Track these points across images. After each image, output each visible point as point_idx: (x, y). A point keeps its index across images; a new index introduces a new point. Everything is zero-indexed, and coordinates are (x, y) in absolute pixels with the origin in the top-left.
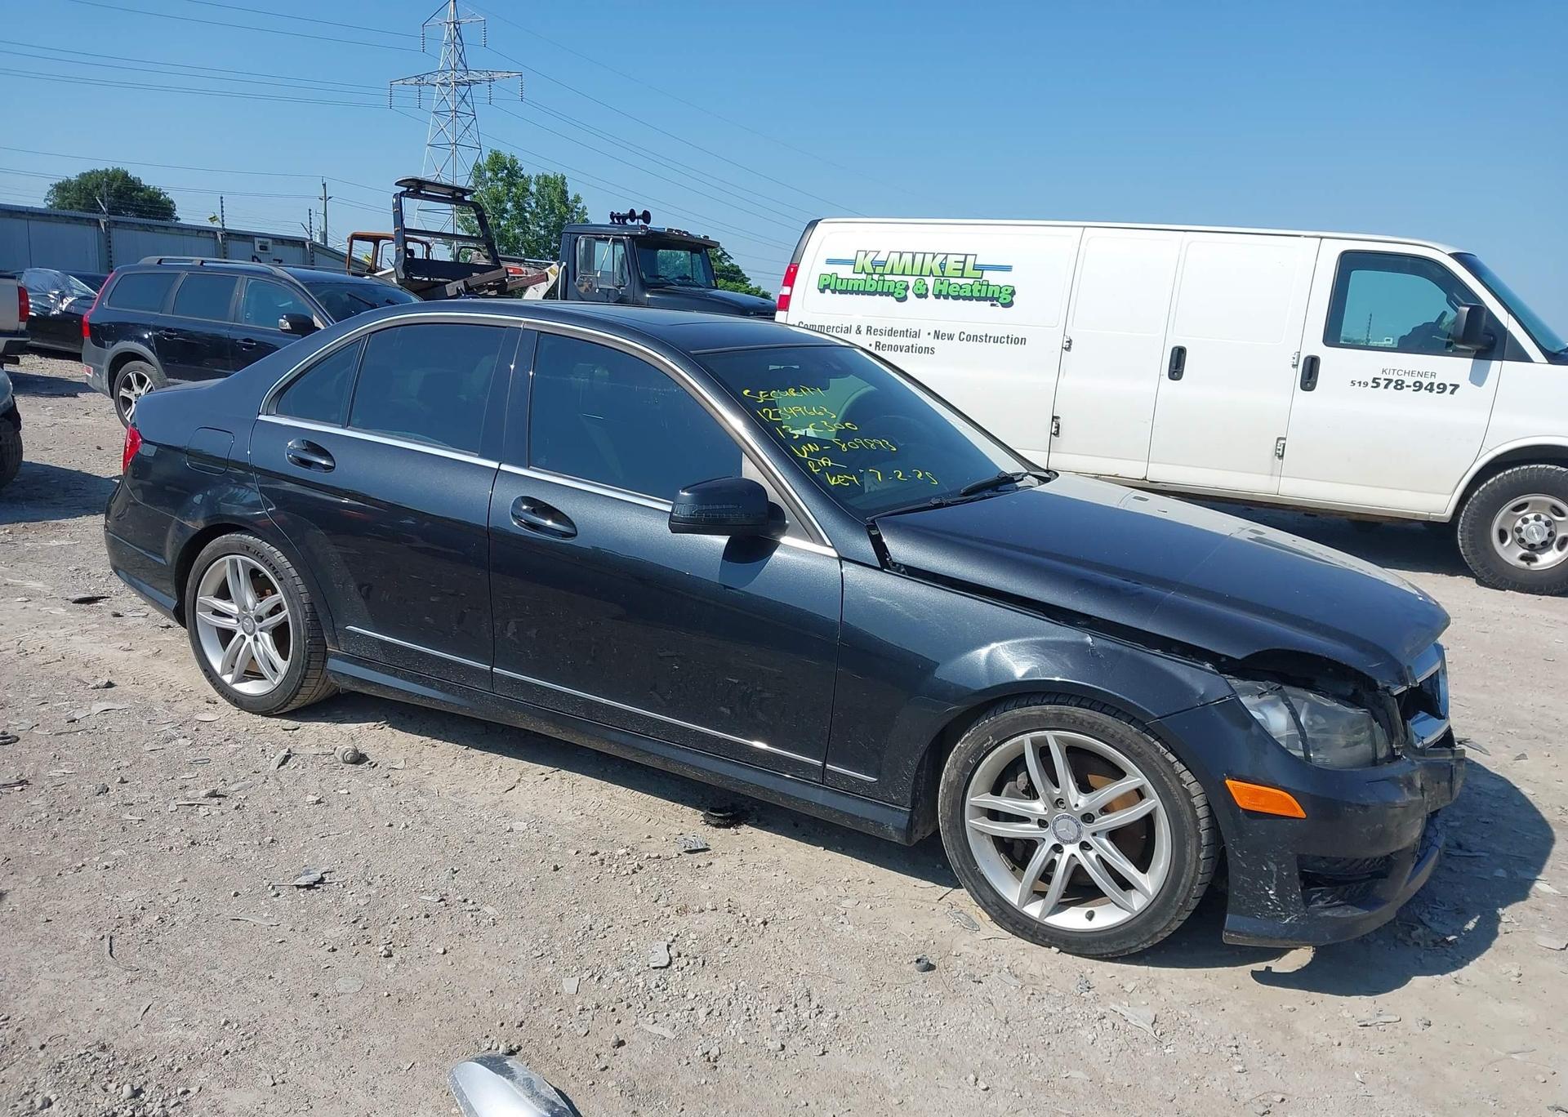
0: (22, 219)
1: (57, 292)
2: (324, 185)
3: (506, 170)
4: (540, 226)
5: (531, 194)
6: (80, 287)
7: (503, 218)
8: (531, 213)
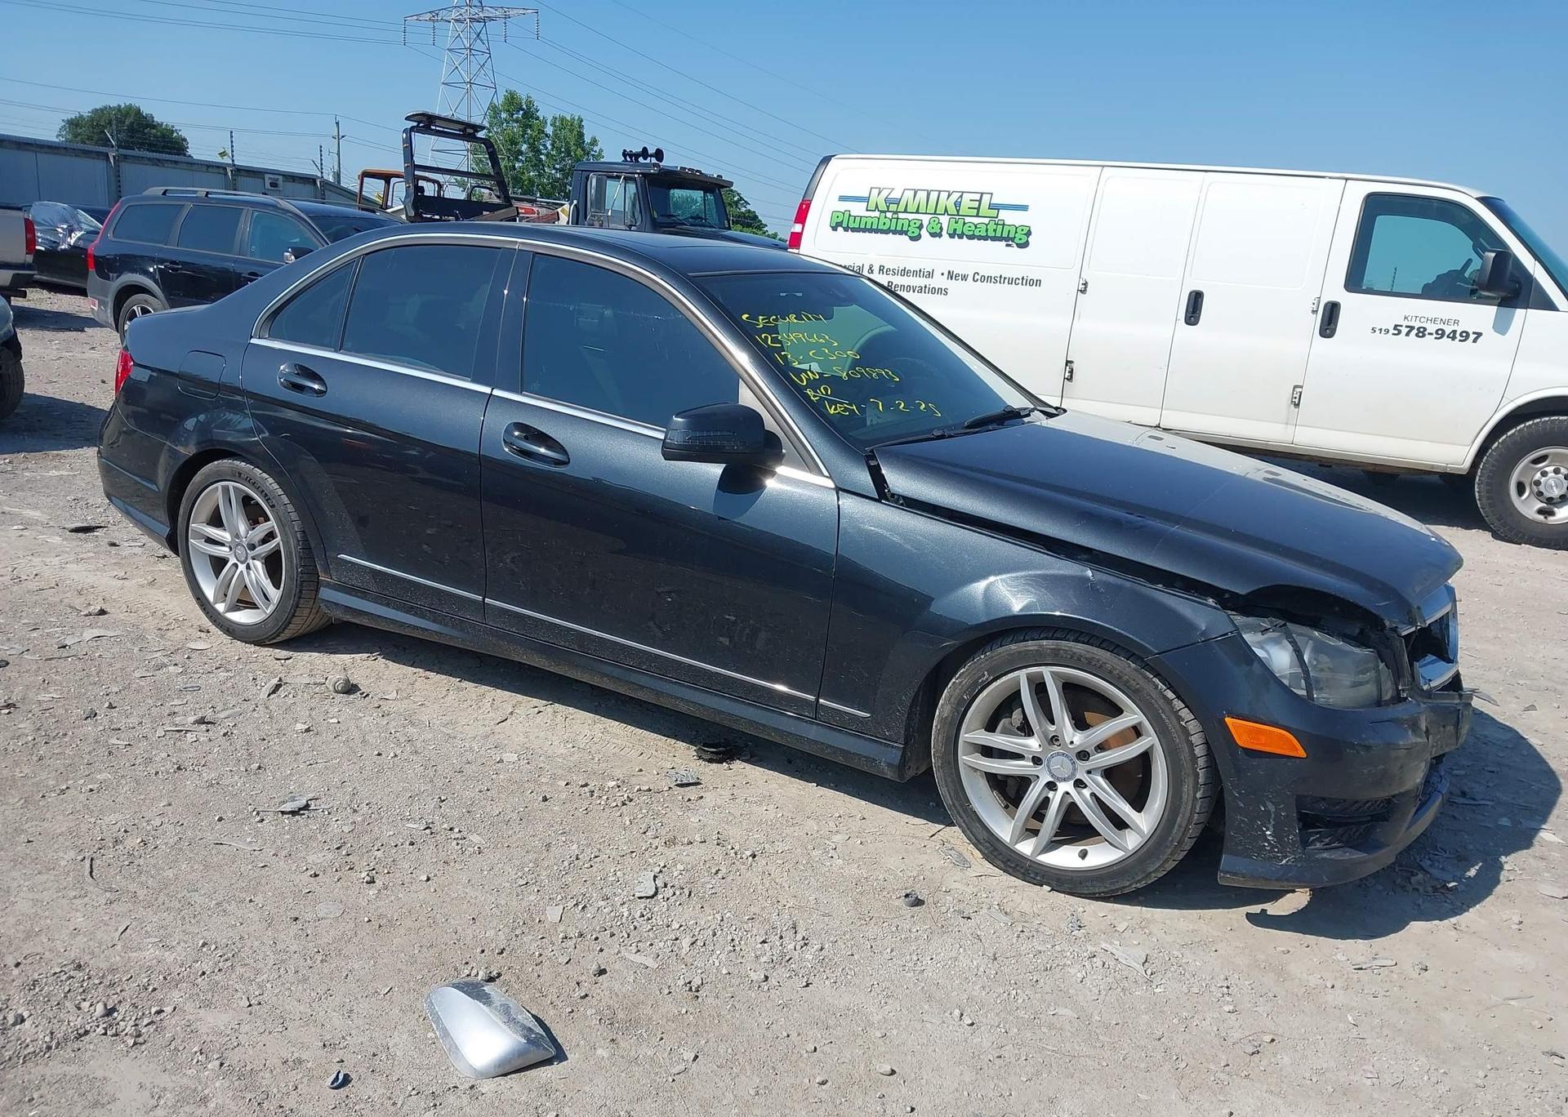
0: (29, 151)
1: (65, 226)
2: (337, 123)
3: (521, 111)
4: (555, 168)
5: (546, 135)
6: (88, 221)
7: (517, 160)
8: (547, 156)
